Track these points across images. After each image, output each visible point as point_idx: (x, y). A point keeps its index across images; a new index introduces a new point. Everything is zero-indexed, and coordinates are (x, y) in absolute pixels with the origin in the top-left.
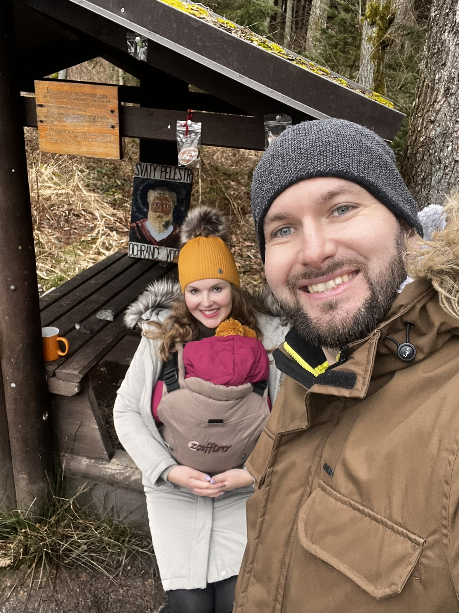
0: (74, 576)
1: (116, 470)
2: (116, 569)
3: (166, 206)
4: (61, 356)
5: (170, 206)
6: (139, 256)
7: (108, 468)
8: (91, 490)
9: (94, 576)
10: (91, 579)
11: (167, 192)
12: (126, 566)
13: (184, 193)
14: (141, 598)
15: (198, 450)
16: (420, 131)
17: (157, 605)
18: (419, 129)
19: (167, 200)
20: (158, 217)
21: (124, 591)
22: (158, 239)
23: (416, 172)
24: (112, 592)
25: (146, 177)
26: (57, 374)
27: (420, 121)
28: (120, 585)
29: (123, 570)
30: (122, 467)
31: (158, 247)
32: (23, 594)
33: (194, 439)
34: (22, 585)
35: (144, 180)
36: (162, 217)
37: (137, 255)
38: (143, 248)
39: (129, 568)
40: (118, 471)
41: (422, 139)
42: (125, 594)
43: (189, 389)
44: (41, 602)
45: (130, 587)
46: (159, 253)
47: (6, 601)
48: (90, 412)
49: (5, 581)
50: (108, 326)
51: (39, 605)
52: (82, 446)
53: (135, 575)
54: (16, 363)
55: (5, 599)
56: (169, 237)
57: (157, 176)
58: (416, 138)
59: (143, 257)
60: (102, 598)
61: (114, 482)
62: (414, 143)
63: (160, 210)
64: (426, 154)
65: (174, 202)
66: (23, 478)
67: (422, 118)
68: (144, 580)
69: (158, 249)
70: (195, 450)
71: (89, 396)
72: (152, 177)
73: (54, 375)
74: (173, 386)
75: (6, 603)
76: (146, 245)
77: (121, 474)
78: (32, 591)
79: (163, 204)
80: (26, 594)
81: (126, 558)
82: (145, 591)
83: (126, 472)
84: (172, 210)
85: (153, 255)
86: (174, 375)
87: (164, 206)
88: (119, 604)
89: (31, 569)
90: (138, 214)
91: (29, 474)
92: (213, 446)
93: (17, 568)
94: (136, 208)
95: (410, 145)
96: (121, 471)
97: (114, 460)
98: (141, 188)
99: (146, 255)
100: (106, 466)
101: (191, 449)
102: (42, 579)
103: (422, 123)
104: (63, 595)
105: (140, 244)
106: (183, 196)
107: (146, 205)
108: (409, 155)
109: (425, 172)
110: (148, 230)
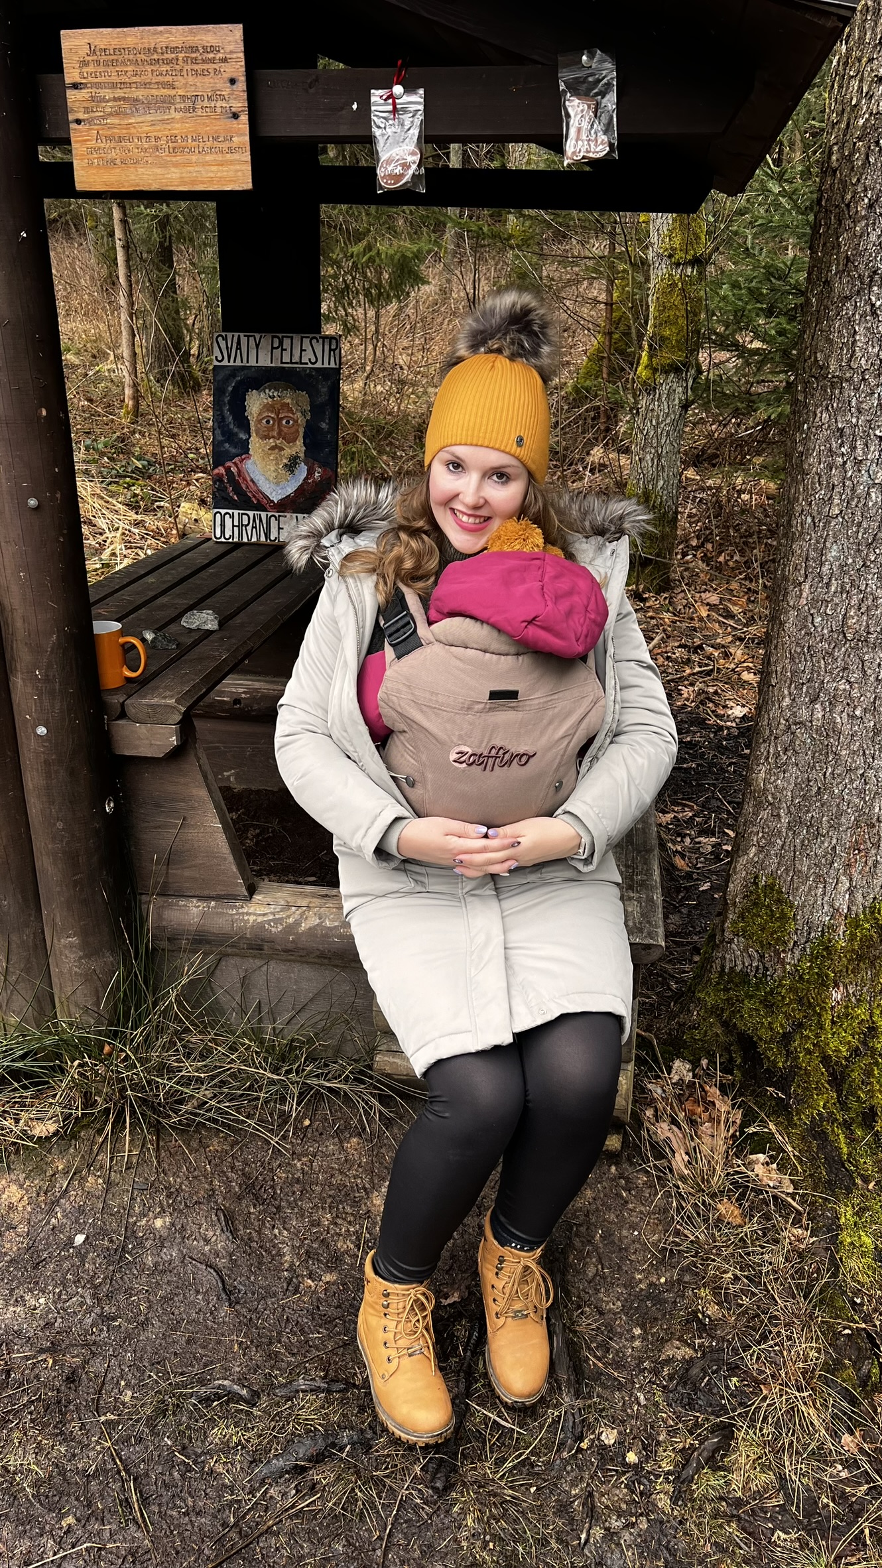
0: (194, 1144)
1: (264, 915)
2: (281, 1126)
3: (288, 422)
4: (128, 680)
5: (296, 421)
6: (236, 540)
7: (248, 914)
8: (211, 972)
9: (237, 1143)
10: (232, 1147)
11: (289, 393)
12: (299, 1120)
13: (324, 390)
14: (341, 1173)
15: (469, 765)
16: (855, 106)
17: (376, 1181)
18: (854, 102)
19: (291, 411)
20: (272, 448)
21: (302, 1164)
22: (276, 498)
23: (855, 193)
24: (280, 1166)
25: (238, 363)
26: (131, 711)
27: (855, 84)
28: (294, 1153)
29: (295, 1128)
30: (278, 908)
31: (277, 514)
32: (94, 1182)
33: (463, 740)
34: (89, 1166)
35: (235, 370)
36: (281, 449)
37: (232, 536)
38: (245, 518)
39: (307, 1122)
40: (271, 917)
41: (861, 122)
42: (306, 1169)
43: (440, 642)
44: (136, 1193)
45: (314, 1156)
46: (279, 528)
47: (60, 1198)
48: (203, 793)
49: (52, 1162)
50: (211, 638)
51: (132, 1199)
52: (187, 873)
53: (321, 1134)
54: (47, 679)
55: (58, 1195)
56: (300, 490)
57: (263, 359)
58: (848, 125)
59: (245, 540)
60: (261, 1178)
61: (262, 940)
62: (844, 135)
63: (275, 434)
64: (873, 151)
65: (304, 413)
66: (71, 946)
67: (858, 78)
68: (341, 1141)
69: (277, 519)
70: (464, 765)
71: (198, 759)
72: (252, 363)
73: (123, 715)
74: (407, 643)
75: (63, 1201)
76: (251, 513)
77: (276, 921)
78: (113, 1174)
79: (282, 419)
80: (100, 1181)
81: (298, 1104)
82: (346, 1160)
83: (289, 917)
84: (302, 431)
85: (267, 535)
86: (409, 623)
87: (284, 422)
88: (297, 1187)
89: (103, 1136)
90: (227, 445)
91: (84, 934)
92: (501, 752)
93: (74, 1136)
94: (223, 434)
95: (836, 144)
96: (277, 916)
97: (257, 897)
98: (230, 389)
99: (252, 536)
100: (245, 910)
101: (456, 764)
102: (130, 1151)
103: (860, 89)
104: (178, 1176)
105: (236, 512)
106: (323, 398)
107: (244, 424)
108: (835, 164)
109: (871, 189)
110: (252, 480)
